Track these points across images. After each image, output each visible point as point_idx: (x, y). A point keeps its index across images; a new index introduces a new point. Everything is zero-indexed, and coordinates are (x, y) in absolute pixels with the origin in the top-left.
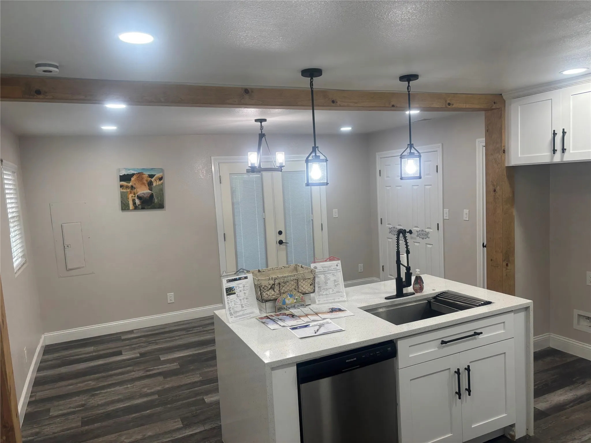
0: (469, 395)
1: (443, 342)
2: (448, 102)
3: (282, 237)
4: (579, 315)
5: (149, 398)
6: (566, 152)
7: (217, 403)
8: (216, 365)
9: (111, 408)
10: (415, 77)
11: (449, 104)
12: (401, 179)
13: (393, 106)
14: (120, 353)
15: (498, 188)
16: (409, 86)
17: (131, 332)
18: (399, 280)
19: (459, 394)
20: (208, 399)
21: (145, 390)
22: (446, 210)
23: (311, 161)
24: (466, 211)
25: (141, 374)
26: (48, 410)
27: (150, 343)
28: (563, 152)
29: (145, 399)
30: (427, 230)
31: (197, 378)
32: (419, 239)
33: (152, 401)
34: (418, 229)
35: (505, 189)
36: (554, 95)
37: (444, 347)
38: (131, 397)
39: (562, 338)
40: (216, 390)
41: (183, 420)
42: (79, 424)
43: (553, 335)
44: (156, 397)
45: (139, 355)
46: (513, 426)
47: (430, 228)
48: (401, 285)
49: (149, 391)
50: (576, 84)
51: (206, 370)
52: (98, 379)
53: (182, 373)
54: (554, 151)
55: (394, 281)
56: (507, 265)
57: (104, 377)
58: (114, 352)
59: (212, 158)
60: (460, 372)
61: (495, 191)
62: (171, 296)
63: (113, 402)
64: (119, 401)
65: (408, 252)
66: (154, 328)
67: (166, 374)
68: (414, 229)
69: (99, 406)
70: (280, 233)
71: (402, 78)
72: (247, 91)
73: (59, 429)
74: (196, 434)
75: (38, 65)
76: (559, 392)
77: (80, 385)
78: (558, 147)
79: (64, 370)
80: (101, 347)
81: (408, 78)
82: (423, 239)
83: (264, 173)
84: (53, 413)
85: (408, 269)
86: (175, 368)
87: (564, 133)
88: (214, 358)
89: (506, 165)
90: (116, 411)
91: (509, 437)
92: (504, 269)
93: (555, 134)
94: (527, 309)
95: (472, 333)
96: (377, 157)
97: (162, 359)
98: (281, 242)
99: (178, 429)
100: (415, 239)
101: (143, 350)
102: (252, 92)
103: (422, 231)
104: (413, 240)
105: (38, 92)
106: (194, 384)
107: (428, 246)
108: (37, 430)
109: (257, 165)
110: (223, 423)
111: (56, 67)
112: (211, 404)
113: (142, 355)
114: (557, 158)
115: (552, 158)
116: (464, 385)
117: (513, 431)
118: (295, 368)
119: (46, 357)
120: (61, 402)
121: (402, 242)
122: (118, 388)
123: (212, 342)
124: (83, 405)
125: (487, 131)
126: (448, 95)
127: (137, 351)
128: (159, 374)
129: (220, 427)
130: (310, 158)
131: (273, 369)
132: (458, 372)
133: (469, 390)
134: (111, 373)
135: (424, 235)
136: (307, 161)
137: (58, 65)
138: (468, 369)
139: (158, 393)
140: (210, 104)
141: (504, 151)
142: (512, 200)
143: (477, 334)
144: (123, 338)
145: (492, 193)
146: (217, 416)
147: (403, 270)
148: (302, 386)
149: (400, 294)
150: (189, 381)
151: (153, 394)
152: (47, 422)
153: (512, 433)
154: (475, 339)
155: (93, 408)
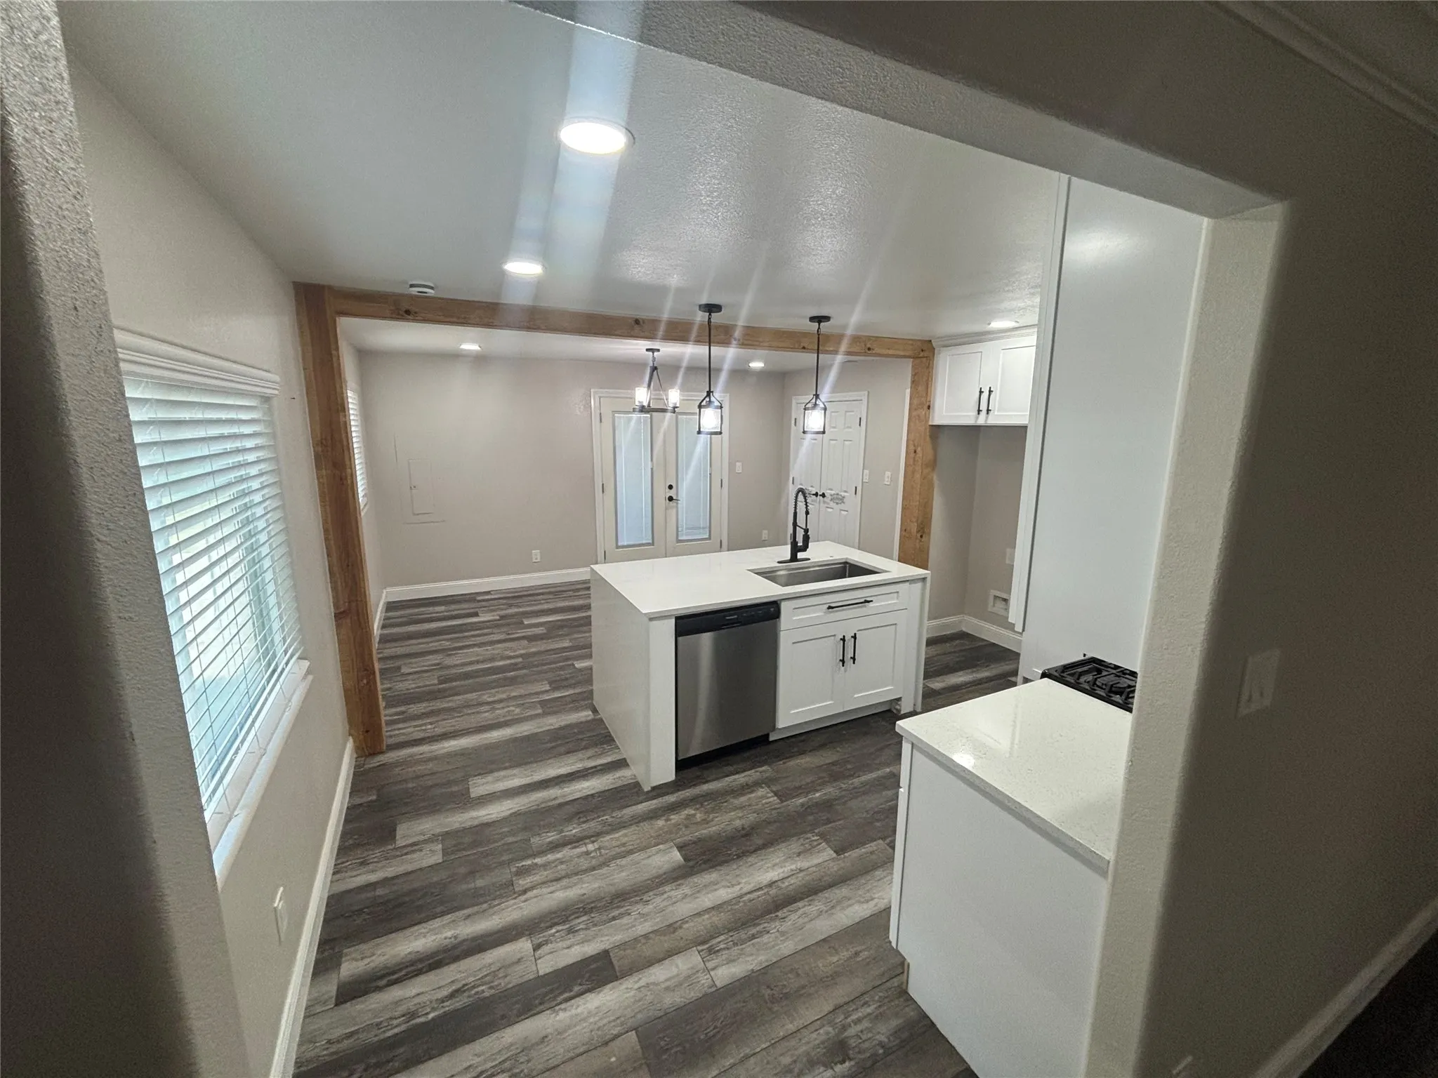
0: (854, 663)
1: (830, 608)
2: (868, 346)
3: (672, 493)
4: (996, 597)
5: (513, 661)
6: (991, 413)
7: (591, 669)
8: (590, 631)
9: (469, 668)
10: (827, 318)
11: (869, 349)
12: (804, 432)
13: (804, 348)
14: (476, 615)
15: (919, 450)
16: (819, 328)
17: (488, 593)
18: (794, 544)
19: (843, 661)
20: (579, 665)
21: (507, 652)
22: (866, 472)
23: (705, 407)
24: (888, 474)
25: (502, 637)
26: (399, 668)
27: (511, 606)
28: (988, 413)
29: (508, 662)
30: (843, 494)
31: (566, 644)
32: (832, 504)
33: (516, 664)
34: (833, 492)
35: (926, 451)
36: (986, 347)
37: (831, 612)
38: (492, 659)
39: (975, 621)
40: (590, 656)
41: (550, 683)
42: (436, 682)
43: (966, 618)
44: (520, 660)
45: (498, 618)
46: (899, 699)
47: (845, 492)
48: (795, 549)
49: (512, 654)
50: (1008, 337)
51: (576, 636)
52: (451, 639)
53: (551, 638)
54: (979, 411)
55: (789, 547)
56: (921, 536)
57: (458, 638)
58: (468, 613)
59: (592, 390)
60: (846, 638)
61: (915, 452)
62: (536, 555)
63: (471, 663)
64: (478, 662)
65: (807, 513)
66: (515, 590)
67: (531, 639)
68: (828, 493)
69: (456, 665)
70: (671, 487)
71: (812, 319)
72: (637, 322)
73: (413, 686)
74: (565, 696)
75: (412, 286)
76: (961, 673)
77: (434, 644)
78: (984, 407)
79: (412, 628)
80: (453, 607)
81: (820, 319)
82: (837, 503)
83: (654, 414)
84: (405, 670)
85: (806, 531)
86: (540, 632)
87: (990, 391)
88: (589, 624)
89: (930, 423)
90: (477, 671)
91: (895, 711)
92: (918, 541)
93: (981, 392)
94: (924, 579)
95: (862, 600)
96: (794, 402)
97: (526, 623)
98: (671, 499)
99: (547, 691)
100: (828, 504)
101: (503, 613)
102: (644, 323)
103: (838, 494)
104: (826, 505)
105: (408, 312)
106: (564, 649)
107: (843, 512)
108: (389, 685)
109: (645, 404)
110: (594, 687)
111: (432, 288)
112: (580, 670)
113: (502, 617)
114: (981, 421)
115: (977, 418)
116: (849, 654)
117: (900, 705)
118: (673, 621)
119: (390, 614)
120: (413, 660)
121: (801, 505)
122: (476, 649)
123: (588, 607)
124: (438, 664)
125: (913, 382)
126: (869, 338)
127: (495, 613)
128: (523, 638)
129: (591, 691)
130: (704, 403)
131: (651, 619)
132: (843, 639)
133: (854, 659)
134: (466, 634)
135: (839, 499)
136: (700, 407)
137: (432, 285)
138: (855, 637)
139: (521, 656)
140: (595, 334)
141: (929, 407)
142: (933, 464)
143: (868, 602)
144: (479, 598)
145: (912, 455)
146: (590, 681)
147: (800, 534)
148: (680, 639)
149: (794, 558)
150: (557, 646)
151: (517, 657)
152: (399, 678)
153: (898, 707)
154: (865, 606)
155: (448, 667)
